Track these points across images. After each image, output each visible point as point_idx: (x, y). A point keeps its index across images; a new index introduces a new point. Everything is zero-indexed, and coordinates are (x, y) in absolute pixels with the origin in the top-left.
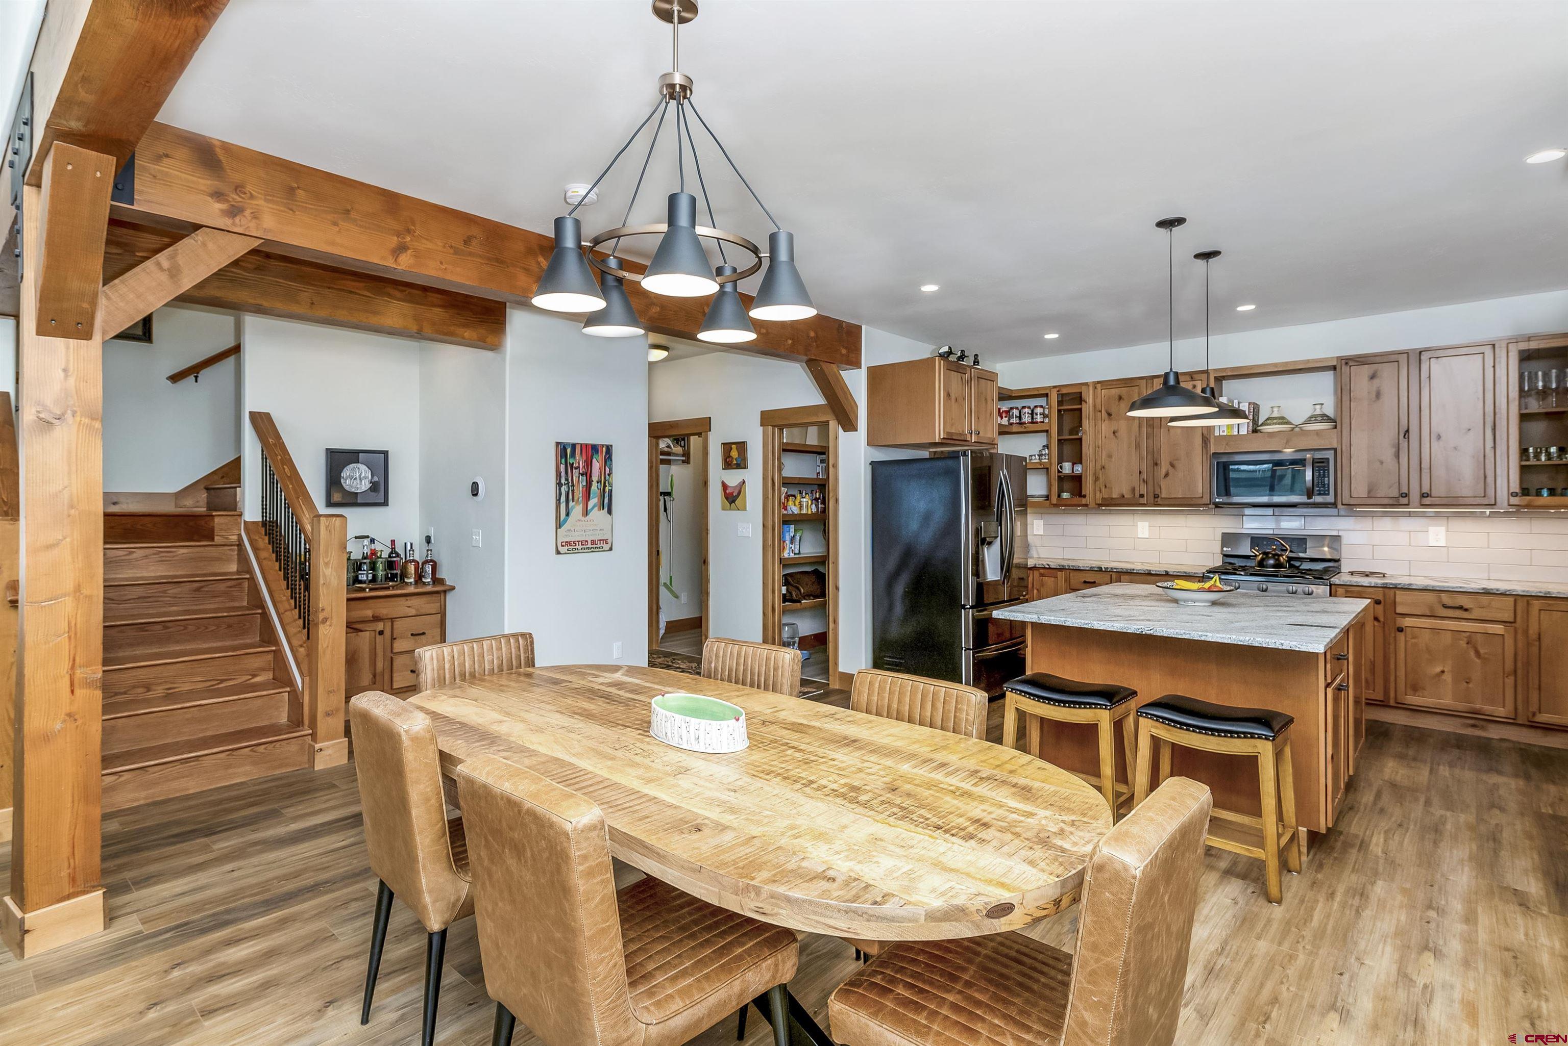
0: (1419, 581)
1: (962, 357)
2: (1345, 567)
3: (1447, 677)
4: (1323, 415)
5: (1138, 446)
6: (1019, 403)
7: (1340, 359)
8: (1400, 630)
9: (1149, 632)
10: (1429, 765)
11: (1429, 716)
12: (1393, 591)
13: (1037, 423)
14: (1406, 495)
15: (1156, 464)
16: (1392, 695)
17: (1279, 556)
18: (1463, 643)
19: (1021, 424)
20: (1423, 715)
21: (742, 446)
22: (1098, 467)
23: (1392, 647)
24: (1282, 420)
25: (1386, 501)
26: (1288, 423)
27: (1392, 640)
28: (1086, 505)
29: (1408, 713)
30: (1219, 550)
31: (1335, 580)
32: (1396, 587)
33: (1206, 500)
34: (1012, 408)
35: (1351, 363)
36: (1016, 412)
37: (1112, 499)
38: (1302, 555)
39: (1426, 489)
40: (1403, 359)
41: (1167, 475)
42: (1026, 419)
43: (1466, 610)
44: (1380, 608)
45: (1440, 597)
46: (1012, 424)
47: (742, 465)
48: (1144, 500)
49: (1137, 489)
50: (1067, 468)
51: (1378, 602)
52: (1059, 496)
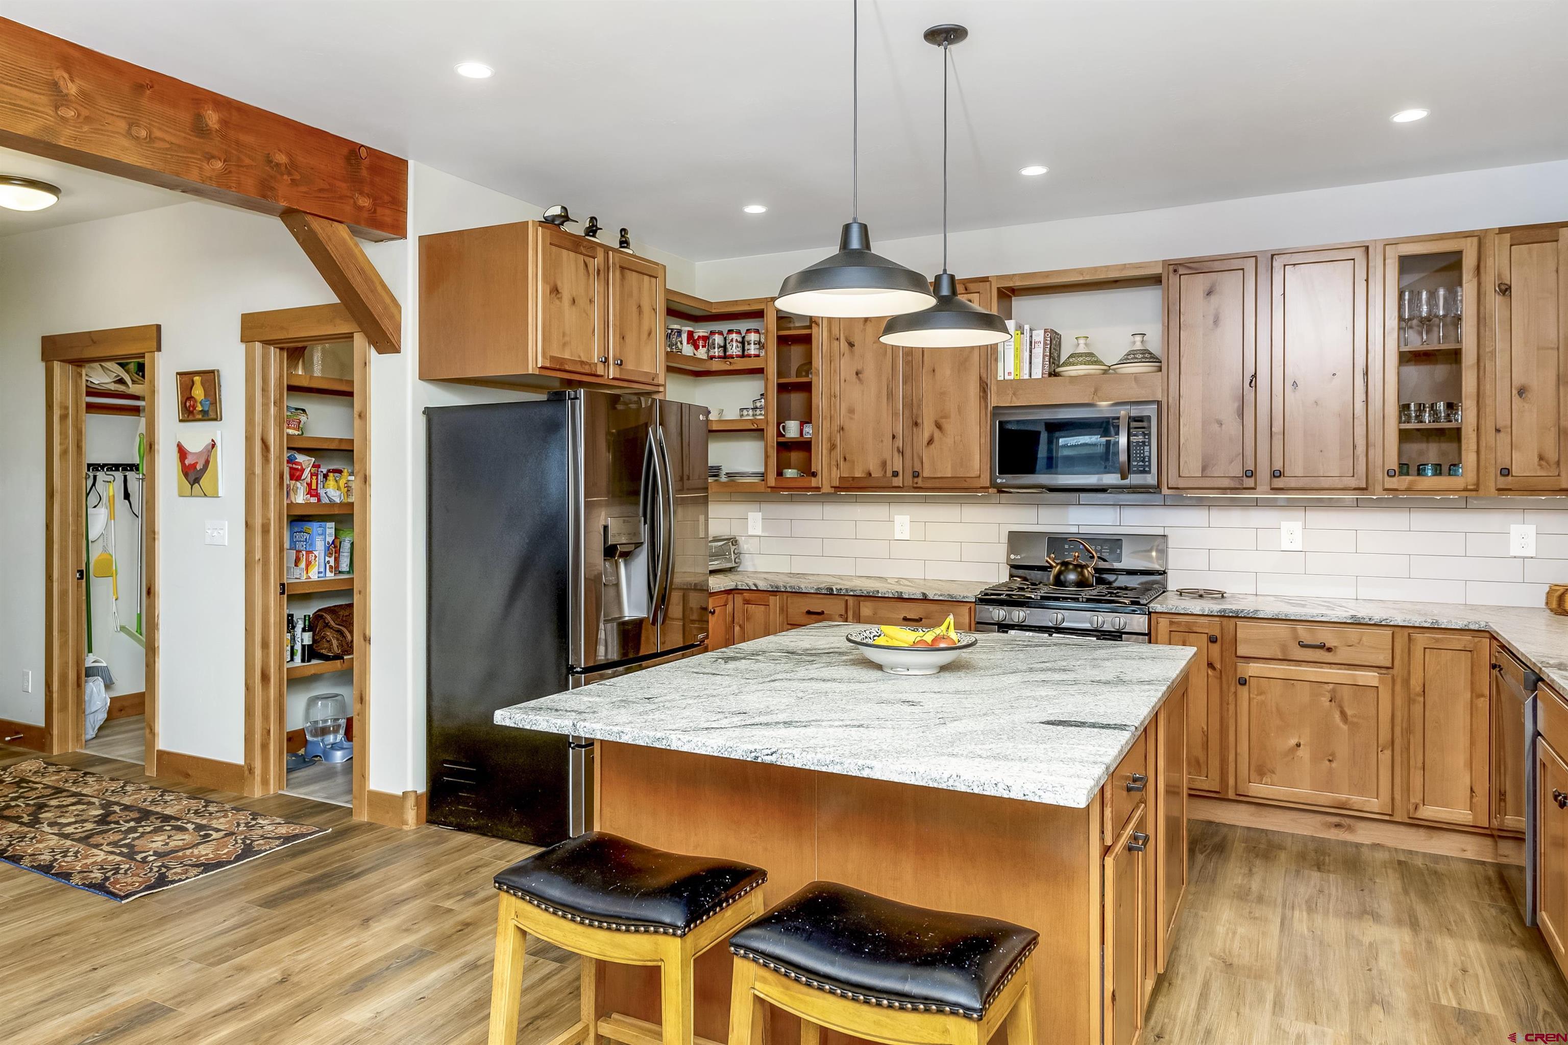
0: (1269, 609)
1: (593, 230)
2: (1173, 584)
3: (1304, 753)
4: (1145, 352)
5: (891, 395)
6: (725, 326)
7: (1166, 264)
8: (1243, 682)
9: (768, 759)
10: (1279, 910)
11: (1279, 812)
12: (1233, 620)
13: (749, 356)
14: (1251, 474)
15: (916, 424)
16: (1231, 782)
17: (1083, 567)
18: (1325, 700)
19: (725, 357)
20: (1272, 810)
21: (210, 378)
22: (835, 428)
23: (1232, 708)
24: (1090, 358)
25: (1226, 483)
26: (1098, 362)
27: (1231, 698)
28: (818, 489)
29: (1252, 809)
30: (1003, 559)
31: (1156, 606)
32: (1236, 616)
33: (985, 481)
34: (712, 333)
35: (1181, 271)
36: (718, 339)
37: (854, 478)
38: (1117, 565)
39: (1278, 466)
40: (1250, 264)
41: (930, 442)
42: (734, 350)
43: (1329, 650)
44: (1215, 648)
45: (1295, 630)
46: (712, 358)
47: (212, 415)
48: (897, 482)
49: (889, 463)
50: (792, 429)
51: (1213, 640)
52: (780, 474)
